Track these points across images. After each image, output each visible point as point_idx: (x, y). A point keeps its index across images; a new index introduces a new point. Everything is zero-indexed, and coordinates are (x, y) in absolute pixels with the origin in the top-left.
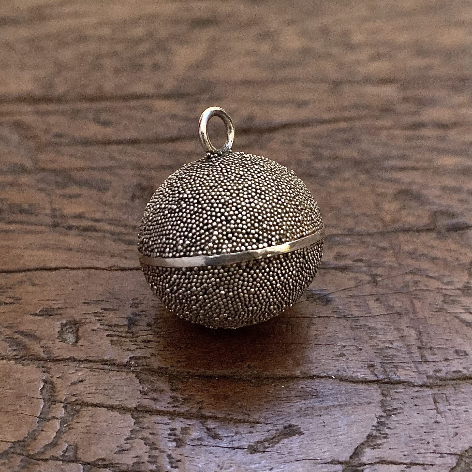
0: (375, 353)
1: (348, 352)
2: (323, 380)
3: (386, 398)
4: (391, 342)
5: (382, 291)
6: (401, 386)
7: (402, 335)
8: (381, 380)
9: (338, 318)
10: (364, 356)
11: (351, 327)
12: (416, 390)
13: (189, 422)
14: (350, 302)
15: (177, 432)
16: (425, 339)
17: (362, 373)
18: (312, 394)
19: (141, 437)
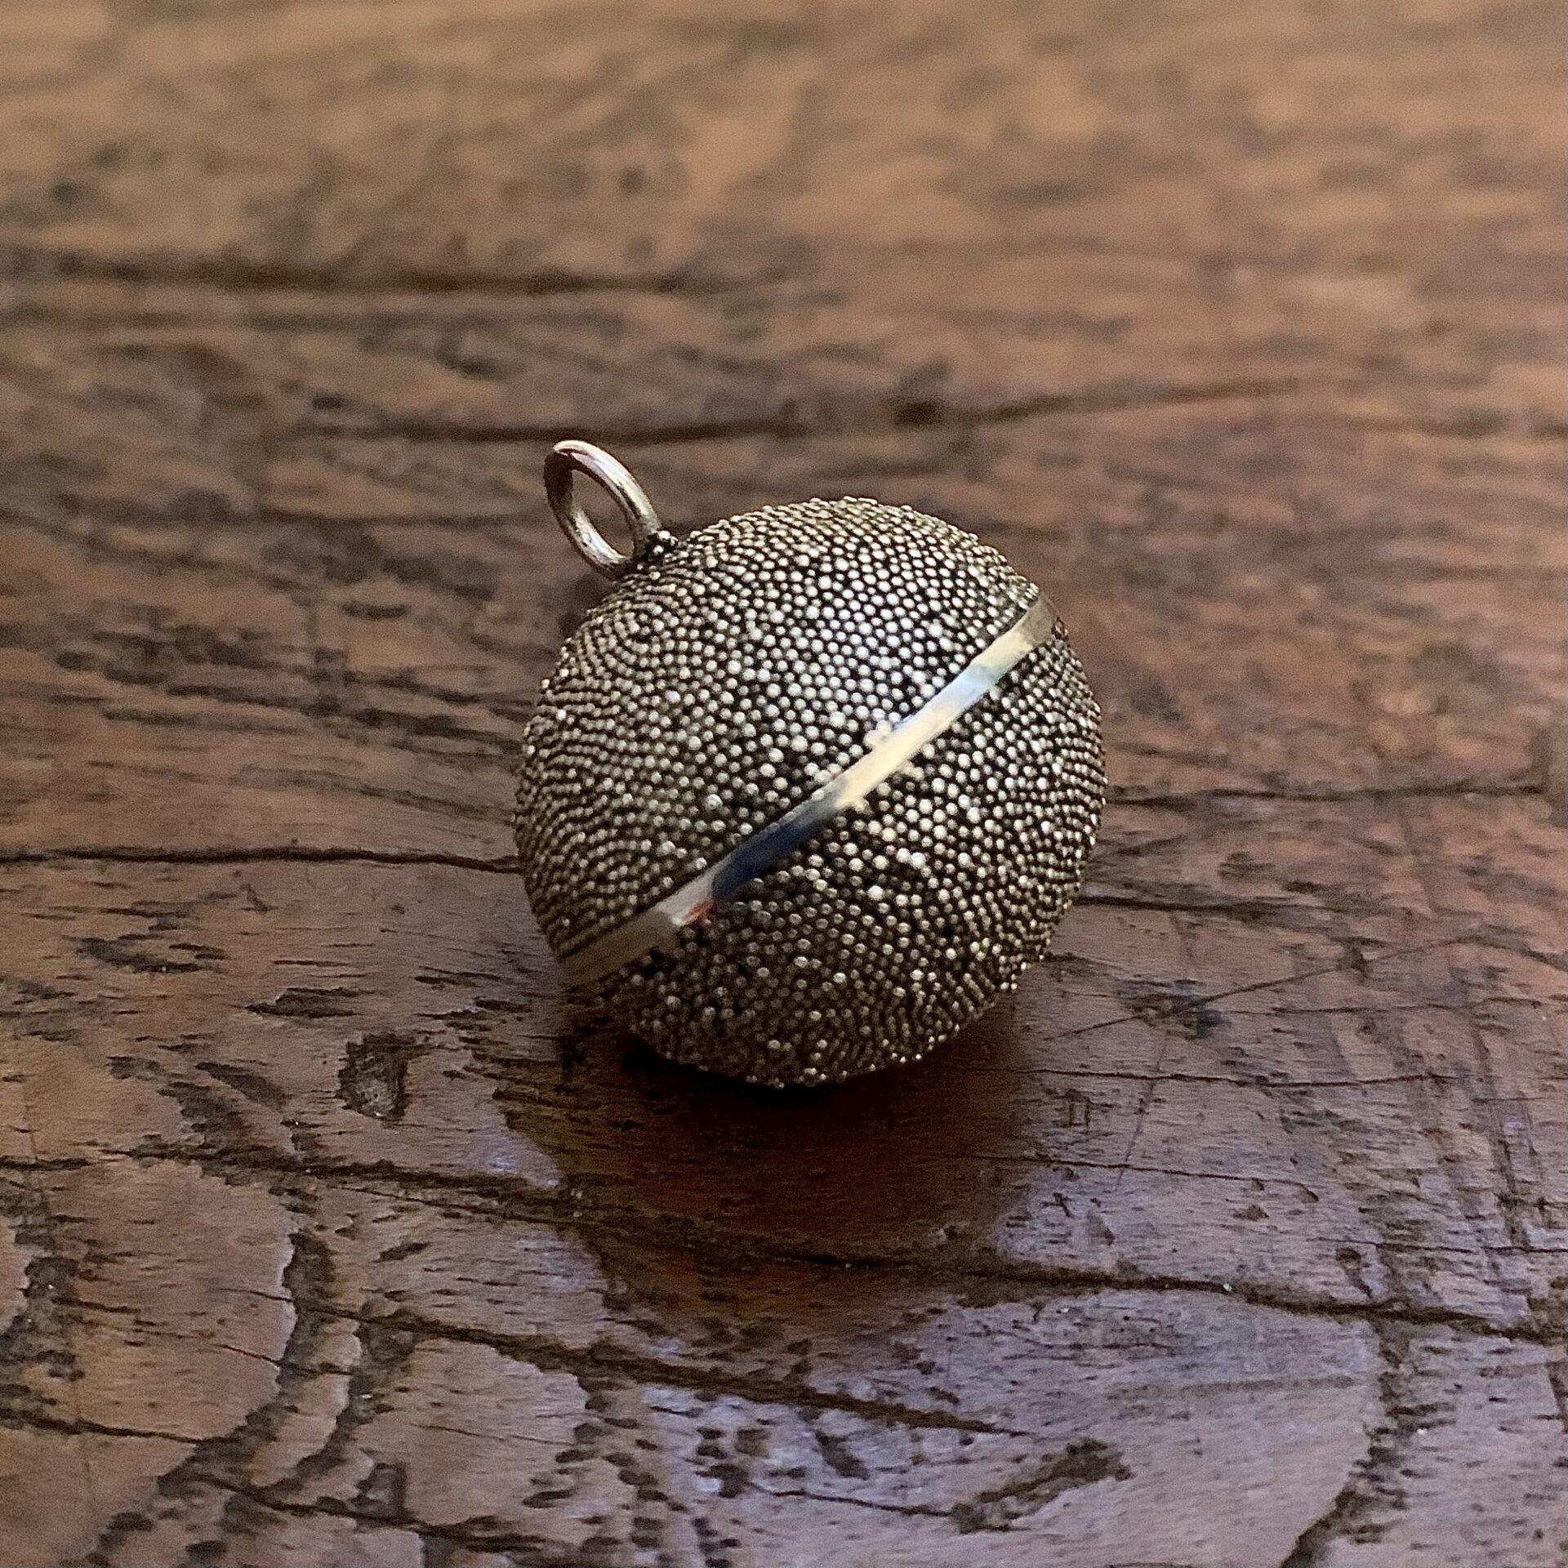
0: (1362, 1211)
1: (1273, 1203)
2: (1194, 1297)
3: (1397, 1367)
4: (1414, 1176)
5: (1380, 997)
6: (1446, 1330)
7: (1448, 1154)
8: (1381, 1306)
9: (1241, 1084)
10: (1323, 1220)
11: (1284, 1120)
12: (1494, 1348)
13: (762, 1411)
14: (1277, 1030)
15: (725, 1443)
16: (1523, 1172)
17: (1323, 1279)
18: (1158, 1340)
19: (607, 1453)
